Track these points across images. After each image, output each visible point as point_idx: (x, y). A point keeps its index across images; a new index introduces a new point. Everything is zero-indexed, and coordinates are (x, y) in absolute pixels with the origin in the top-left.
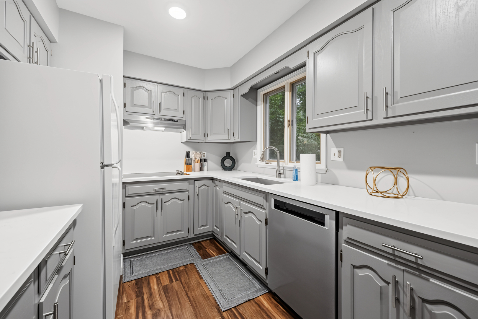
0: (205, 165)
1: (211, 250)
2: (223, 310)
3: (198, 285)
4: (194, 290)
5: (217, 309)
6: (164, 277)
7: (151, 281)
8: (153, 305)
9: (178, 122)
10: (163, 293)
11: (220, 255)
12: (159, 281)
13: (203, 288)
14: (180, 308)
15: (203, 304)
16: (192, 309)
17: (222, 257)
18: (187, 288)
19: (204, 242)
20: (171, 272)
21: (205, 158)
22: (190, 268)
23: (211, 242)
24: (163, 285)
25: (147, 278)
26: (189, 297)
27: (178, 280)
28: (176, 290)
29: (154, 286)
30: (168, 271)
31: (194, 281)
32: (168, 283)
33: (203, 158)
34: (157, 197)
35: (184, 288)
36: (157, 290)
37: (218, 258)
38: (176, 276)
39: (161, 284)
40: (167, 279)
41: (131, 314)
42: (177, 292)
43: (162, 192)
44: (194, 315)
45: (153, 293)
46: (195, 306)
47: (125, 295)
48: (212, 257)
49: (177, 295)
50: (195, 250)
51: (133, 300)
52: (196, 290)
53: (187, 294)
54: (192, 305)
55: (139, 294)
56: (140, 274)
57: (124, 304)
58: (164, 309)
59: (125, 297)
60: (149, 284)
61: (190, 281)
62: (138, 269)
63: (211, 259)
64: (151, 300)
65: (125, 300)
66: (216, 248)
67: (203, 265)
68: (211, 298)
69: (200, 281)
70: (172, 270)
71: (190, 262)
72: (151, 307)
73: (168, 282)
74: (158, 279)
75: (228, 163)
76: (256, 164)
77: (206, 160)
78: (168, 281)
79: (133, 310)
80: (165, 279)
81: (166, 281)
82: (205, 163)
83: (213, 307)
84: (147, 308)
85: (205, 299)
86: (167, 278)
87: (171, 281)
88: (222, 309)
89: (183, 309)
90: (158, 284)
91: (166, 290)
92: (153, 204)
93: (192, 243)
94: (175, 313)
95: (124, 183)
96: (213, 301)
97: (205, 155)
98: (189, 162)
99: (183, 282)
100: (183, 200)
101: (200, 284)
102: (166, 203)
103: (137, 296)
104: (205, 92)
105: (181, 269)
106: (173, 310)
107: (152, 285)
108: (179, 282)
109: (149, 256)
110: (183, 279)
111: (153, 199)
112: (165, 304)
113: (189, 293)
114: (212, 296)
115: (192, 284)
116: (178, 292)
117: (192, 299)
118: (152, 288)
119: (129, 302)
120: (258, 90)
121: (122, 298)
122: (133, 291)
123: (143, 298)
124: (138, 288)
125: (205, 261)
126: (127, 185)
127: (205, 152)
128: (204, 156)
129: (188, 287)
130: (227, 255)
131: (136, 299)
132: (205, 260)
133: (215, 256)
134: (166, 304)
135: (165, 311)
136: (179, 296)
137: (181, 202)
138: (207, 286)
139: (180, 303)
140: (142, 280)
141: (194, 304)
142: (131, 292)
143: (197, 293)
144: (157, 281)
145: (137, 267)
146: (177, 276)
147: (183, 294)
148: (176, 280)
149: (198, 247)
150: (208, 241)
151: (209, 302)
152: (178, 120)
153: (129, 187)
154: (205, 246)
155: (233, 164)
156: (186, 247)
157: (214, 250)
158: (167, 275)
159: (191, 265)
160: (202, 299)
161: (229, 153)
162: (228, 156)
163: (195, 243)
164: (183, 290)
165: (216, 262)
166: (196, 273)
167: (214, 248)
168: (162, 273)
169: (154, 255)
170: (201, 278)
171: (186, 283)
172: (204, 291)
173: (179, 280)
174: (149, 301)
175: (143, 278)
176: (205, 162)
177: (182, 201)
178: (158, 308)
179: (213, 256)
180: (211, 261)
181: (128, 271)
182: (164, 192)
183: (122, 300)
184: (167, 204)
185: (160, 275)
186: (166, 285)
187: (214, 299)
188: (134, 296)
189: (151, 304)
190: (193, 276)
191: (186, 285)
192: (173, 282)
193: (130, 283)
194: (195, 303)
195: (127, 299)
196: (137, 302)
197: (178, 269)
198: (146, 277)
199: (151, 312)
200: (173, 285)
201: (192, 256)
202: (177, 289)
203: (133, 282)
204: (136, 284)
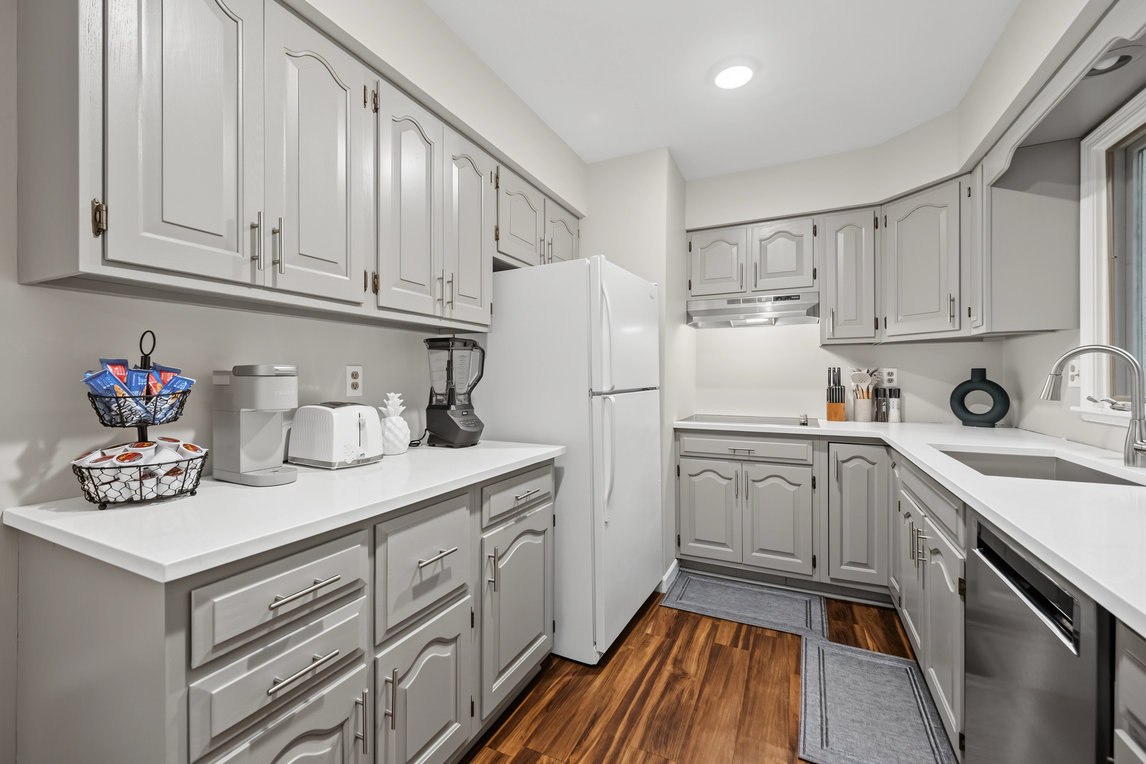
0: (891, 405)
1: (869, 632)
2: (801, 755)
3: (780, 681)
4: (766, 683)
5: (792, 746)
6: (726, 630)
7: (701, 625)
8: (681, 662)
9: (799, 299)
10: (707, 653)
11: (885, 655)
12: (713, 633)
13: (787, 691)
14: (719, 695)
15: (767, 716)
16: (740, 709)
17: (890, 661)
18: (755, 672)
19: (862, 607)
20: (744, 629)
21: (894, 385)
22: (790, 643)
23: (882, 617)
24: (716, 641)
25: (698, 618)
26: (747, 688)
27: (747, 649)
28: (732, 663)
29: (701, 635)
30: (741, 624)
31: (777, 669)
32: (727, 643)
33: (886, 385)
34: (737, 466)
35: (750, 668)
36: (702, 644)
37: (874, 656)
38: (749, 640)
39: (714, 638)
40: (728, 637)
41: (646, 653)
42: (732, 667)
43: (747, 458)
44: (736, 722)
45: (693, 645)
46: (749, 709)
47: (652, 623)
48: (857, 645)
49: (730, 671)
50: (823, 613)
51: (659, 637)
52: (770, 686)
53: (748, 681)
54: (744, 705)
55: (672, 634)
56: (690, 606)
57: (644, 634)
58: (693, 678)
59: (651, 626)
60: (695, 627)
61: (770, 665)
62: (692, 595)
63: (852, 651)
64: (683, 653)
65: (649, 631)
66: (886, 635)
67: (823, 650)
68: (791, 718)
69: (792, 676)
70: (750, 626)
71: (794, 631)
72: (677, 662)
73: (728, 641)
74: (714, 628)
75: (979, 403)
76: (1073, 408)
77: (895, 393)
78: (730, 641)
79: (650, 650)
80: (726, 634)
81: (725, 638)
82: (894, 402)
83: (785, 735)
84: (670, 660)
85: (779, 711)
86: (732, 635)
87: (735, 643)
88: (801, 751)
89: (725, 700)
90: (708, 636)
91: (716, 652)
92: (730, 479)
93: (827, 598)
94: (707, 696)
95: (676, 430)
96: (792, 724)
97: (894, 377)
98: (836, 395)
99: (755, 657)
100: (799, 485)
101: (788, 680)
102: (757, 484)
103: (668, 635)
104: (881, 205)
105: (768, 634)
106: (706, 689)
107: (698, 631)
108: (747, 653)
109: (723, 583)
110: (757, 653)
111: (730, 468)
112: (699, 672)
113: (753, 683)
114: (796, 716)
115: (772, 671)
116: (734, 669)
117: (751, 694)
118: (696, 636)
119: (652, 636)
120: (1083, 143)
121: (647, 625)
122: (667, 624)
123: (674, 642)
124: (676, 624)
125: (831, 646)
126: (682, 435)
127: (894, 370)
128: (890, 381)
129: (759, 672)
130: (909, 663)
131: (663, 639)
132: (836, 644)
133: (868, 649)
134: (702, 673)
135: (693, 682)
136: (732, 675)
137: (793, 488)
138: (798, 693)
139: (725, 686)
140: (688, 615)
141: (750, 706)
142: (663, 624)
143: (768, 692)
144: (711, 630)
145: (693, 592)
146: (751, 642)
147: (743, 676)
148: (745, 647)
149: (837, 613)
150: (875, 611)
151: (782, 722)
152: (799, 296)
153: (686, 439)
154: (858, 618)
155: (999, 408)
156: (808, 599)
157: (878, 637)
158: (734, 630)
159: (796, 637)
160: (772, 708)
161: (983, 371)
162: (979, 378)
163: (836, 600)
164: (744, 670)
165: (860, 663)
166: (795, 658)
167: (880, 633)
168: (726, 623)
169: (732, 585)
170: (798, 672)
171: (759, 663)
172: (788, 697)
173: (750, 650)
174: (679, 651)
175: (690, 614)
176: (890, 397)
177: (796, 487)
178: (687, 670)
179: (863, 645)
180: (849, 654)
181: (677, 591)
182: (751, 459)
183: (646, 628)
184: (760, 485)
185: (721, 624)
186: (721, 646)
187: (797, 724)
188: (663, 632)
189: (679, 658)
190: (784, 660)
191: (757, 666)
192: (736, 646)
193: (670, 611)
194: (753, 704)
195: (653, 631)
196: (663, 643)
197: (762, 632)
198: (697, 615)
199: (672, 670)
200: (733, 652)
201: (809, 622)
202: (735, 662)
203: (675, 612)
204: (677, 617)
